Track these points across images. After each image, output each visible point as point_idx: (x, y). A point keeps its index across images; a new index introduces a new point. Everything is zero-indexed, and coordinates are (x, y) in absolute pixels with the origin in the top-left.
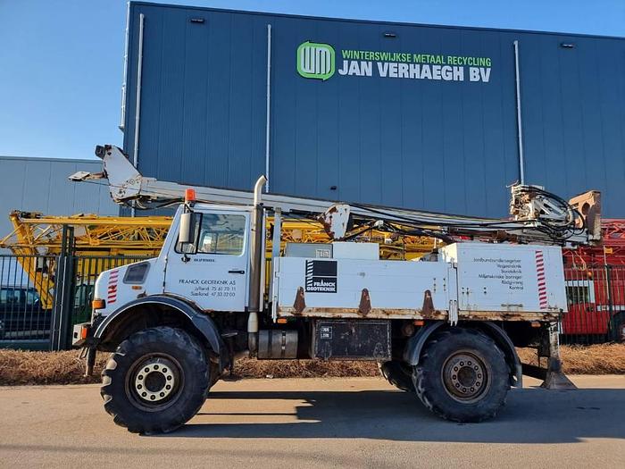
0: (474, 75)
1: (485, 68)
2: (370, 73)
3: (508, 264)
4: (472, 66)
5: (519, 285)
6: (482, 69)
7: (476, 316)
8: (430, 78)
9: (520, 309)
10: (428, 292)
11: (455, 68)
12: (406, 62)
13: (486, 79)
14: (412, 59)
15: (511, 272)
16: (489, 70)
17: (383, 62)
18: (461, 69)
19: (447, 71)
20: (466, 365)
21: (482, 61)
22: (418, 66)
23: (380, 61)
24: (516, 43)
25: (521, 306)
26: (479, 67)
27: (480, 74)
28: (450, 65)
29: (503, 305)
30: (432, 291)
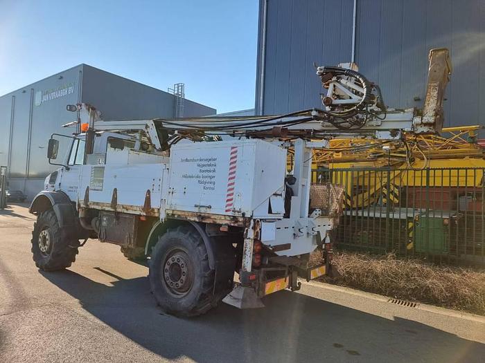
3: (206, 163)
5: (212, 186)
7: (179, 215)
9: (209, 211)
10: (149, 191)
15: (207, 171)
20: (176, 261)
25: (210, 207)
29: (196, 206)
30: (151, 191)
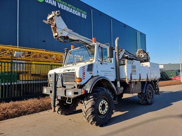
1: (85, 14)
2: (55, 5)
4: (82, 13)
6: (85, 15)
9: (157, 78)
11: (78, 12)
12: (66, 5)
13: (85, 18)
14: (67, 5)
16: (86, 15)
17: (59, 3)
21: (85, 12)
22: (69, 8)
23: (58, 2)
24: (92, 10)
26: (84, 14)
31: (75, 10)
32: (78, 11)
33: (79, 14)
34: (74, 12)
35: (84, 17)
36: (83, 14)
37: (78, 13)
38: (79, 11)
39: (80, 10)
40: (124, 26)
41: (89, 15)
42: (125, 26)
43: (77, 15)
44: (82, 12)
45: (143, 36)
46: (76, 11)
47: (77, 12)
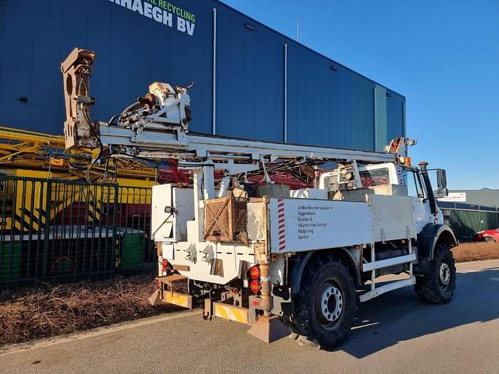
0: (182, 25)
1: (191, 22)
4: (180, 16)
6: (188, 23)
8: (141, 12)
11: (165, 13)
13: (191, 33)
16: (193, 25)
18: (170, 15)
19: (157, 12)
21: (187, 15)
24: (215, 10)
26: (185, 19)
27: (186, 26)
28: (160, 8)
31: (153, 6)
32: (162, 9)
33: (167, 19)
34: (147, 10)
35: (184, 30)
36: (183, 21)
37: (162, 14)
38: (167, 11)
39: (171, 8)
40: (332, 68)
41: (203, 25)
42: (334, 67)
43: (159, 20)
44: (179, 12)
45: (396, 102)
46: (156, 9)
47: (160, 11)
